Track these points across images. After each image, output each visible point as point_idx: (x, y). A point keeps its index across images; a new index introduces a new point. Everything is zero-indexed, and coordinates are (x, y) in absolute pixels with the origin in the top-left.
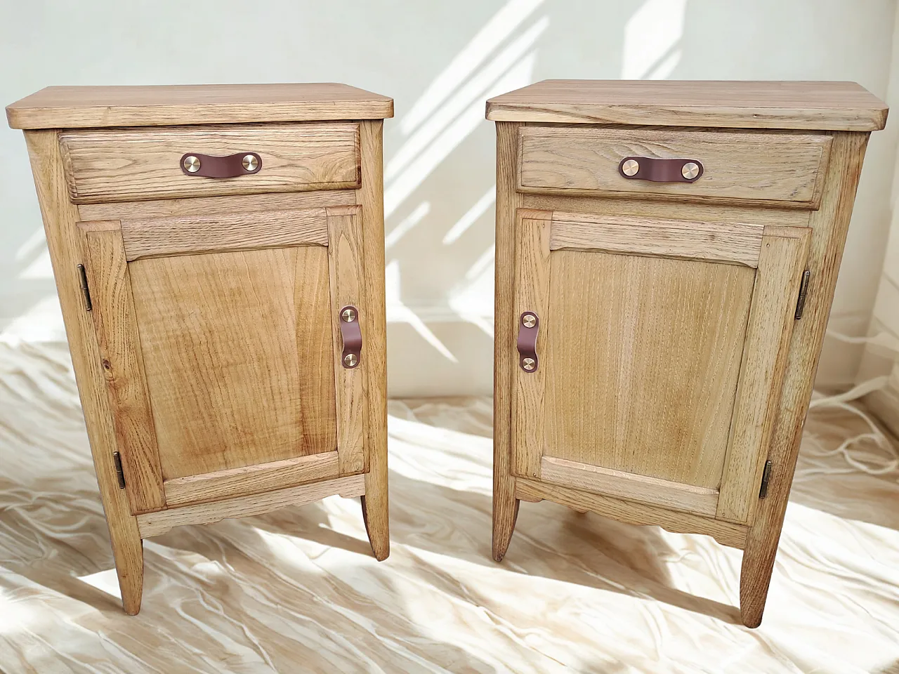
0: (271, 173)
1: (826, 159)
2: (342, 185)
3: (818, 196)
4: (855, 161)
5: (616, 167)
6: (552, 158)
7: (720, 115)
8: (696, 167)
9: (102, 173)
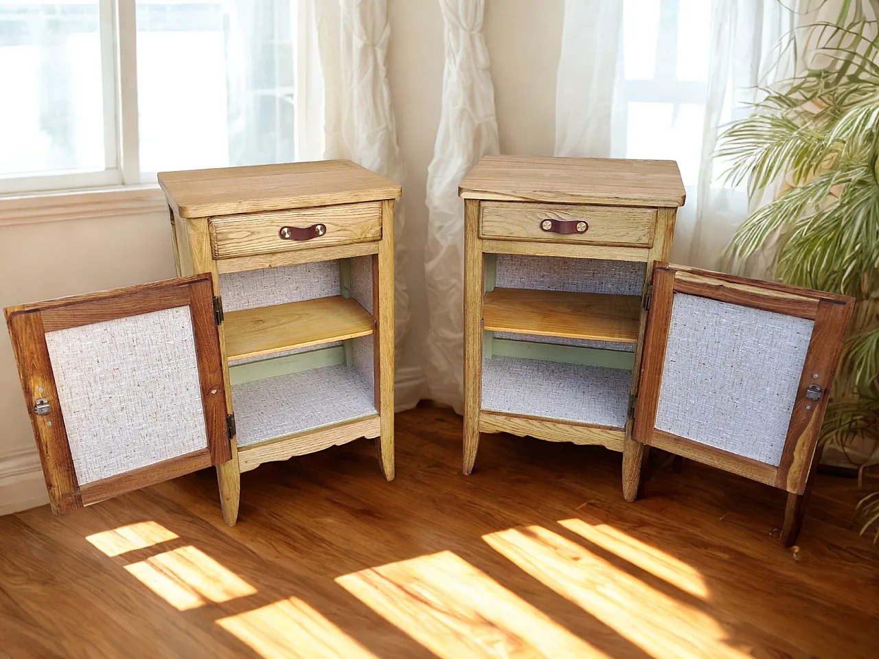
0: (331, 234)
1: (654, 221)
2: (372, 239)
3: (652, 241)
4: (670, 222)
5: (538, 225)
6: (501, 219)
7: (597, 197)
8: (585, 224)
9: (233, 241)
